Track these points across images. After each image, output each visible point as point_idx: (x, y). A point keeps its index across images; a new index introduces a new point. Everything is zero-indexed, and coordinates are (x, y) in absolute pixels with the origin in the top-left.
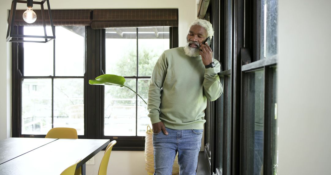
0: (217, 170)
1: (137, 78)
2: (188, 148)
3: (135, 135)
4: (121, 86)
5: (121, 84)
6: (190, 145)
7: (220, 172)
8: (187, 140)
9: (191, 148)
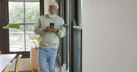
0: (63, 64)
1: (25, 24)
2: (51, 56)
3: (25, 51)
4: (18, 29)
5: (18, 28)
6: (52, 55)
7: (65, 65)
8: (51, 53)
9: (52, 56)
